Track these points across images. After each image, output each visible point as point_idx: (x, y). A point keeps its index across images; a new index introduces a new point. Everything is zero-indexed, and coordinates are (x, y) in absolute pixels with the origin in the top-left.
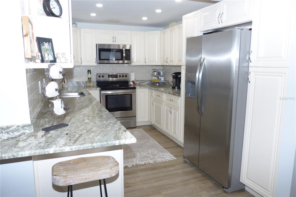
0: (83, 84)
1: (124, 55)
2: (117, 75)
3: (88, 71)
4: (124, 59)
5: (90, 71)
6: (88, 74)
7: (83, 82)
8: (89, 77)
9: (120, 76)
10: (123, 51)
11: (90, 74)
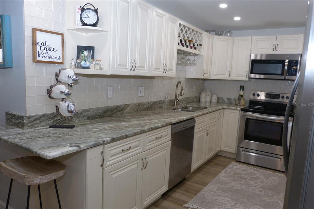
0: (235, 102)
1: (286, 68)
2: (279, 95)
3: (241, 86)
4: (285, 74)
5: (243, 87)
6: (240, 90)
7: (234, 99)
8: (242, 94)
9: (283, 97)
10: (285, 62)
11: (243, 90)
